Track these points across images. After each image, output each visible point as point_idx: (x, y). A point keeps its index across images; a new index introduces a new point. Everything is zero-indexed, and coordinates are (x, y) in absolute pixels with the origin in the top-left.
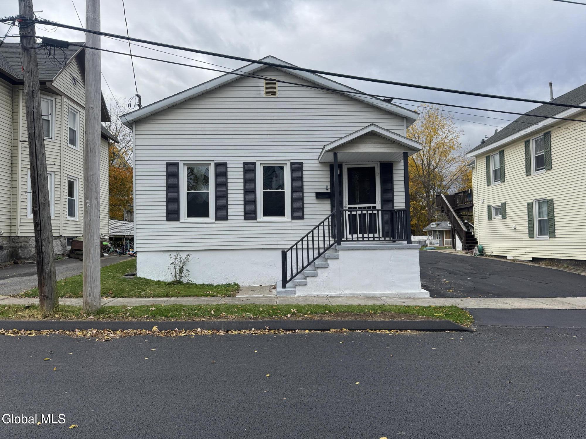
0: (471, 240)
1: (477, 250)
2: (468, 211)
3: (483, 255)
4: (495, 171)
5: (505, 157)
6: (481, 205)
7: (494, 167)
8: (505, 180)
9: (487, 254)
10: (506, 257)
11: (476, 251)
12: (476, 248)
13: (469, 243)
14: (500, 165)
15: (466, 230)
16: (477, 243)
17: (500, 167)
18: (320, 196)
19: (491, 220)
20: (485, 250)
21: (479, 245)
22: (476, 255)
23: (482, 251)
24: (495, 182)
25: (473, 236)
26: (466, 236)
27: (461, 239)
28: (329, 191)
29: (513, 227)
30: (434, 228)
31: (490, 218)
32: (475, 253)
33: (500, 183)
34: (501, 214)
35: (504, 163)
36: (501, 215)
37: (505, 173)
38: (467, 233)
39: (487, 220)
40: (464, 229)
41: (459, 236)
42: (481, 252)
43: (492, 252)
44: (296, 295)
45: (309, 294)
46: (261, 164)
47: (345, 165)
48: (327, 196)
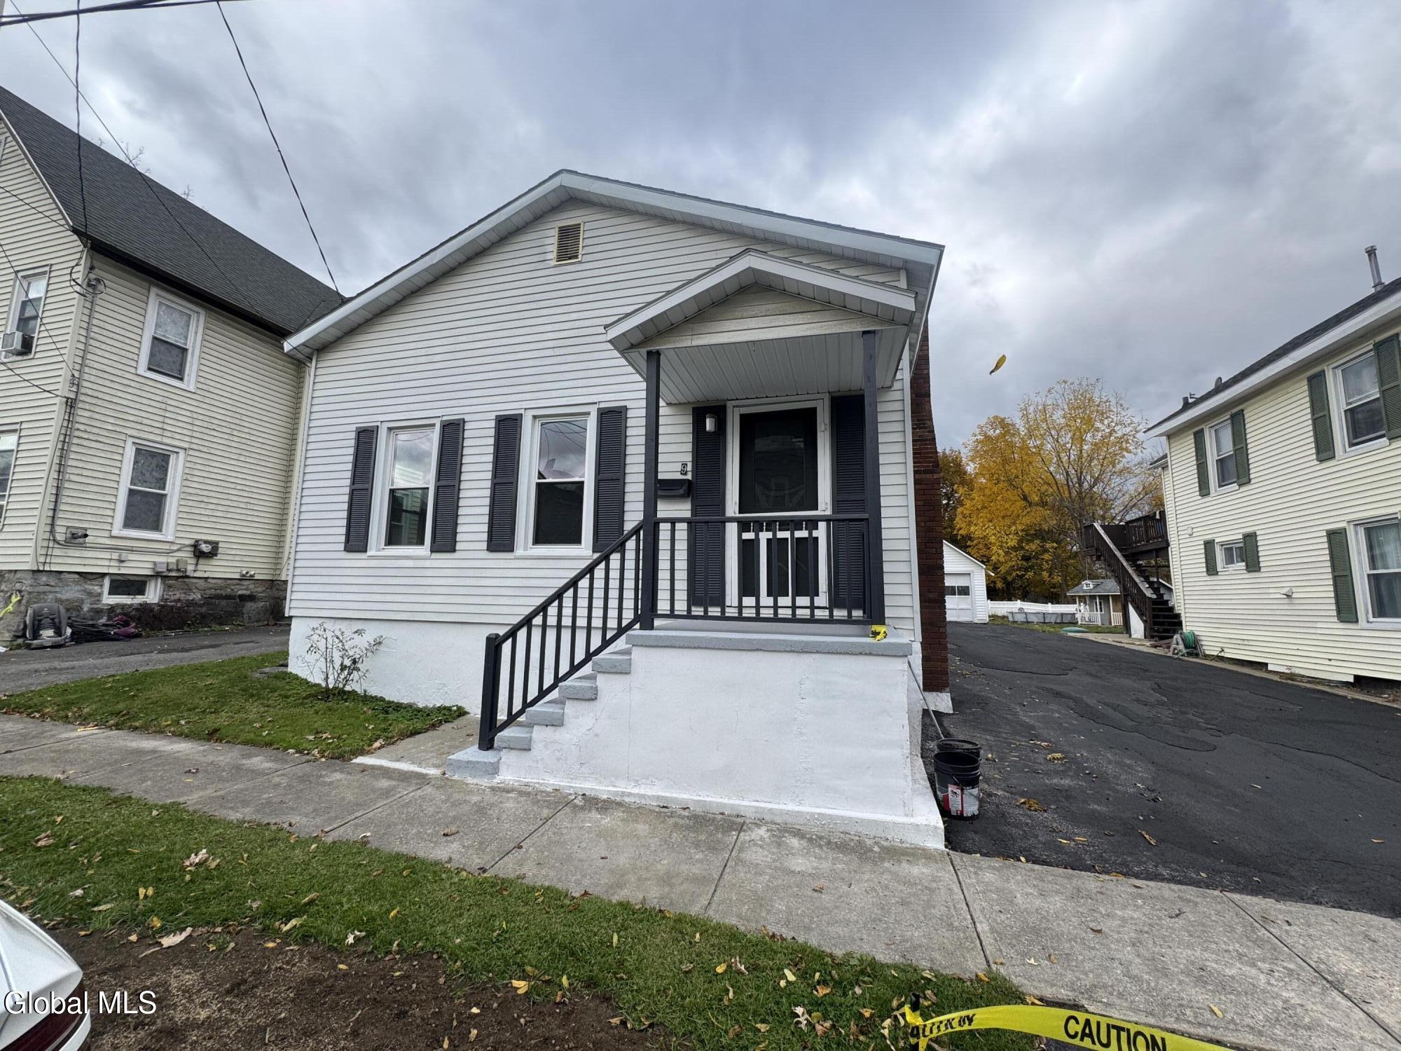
0: (1165, 617)
1: (1180, 641)
2: (1157, 557)
3: (1197, 655)
4: (1221, 463)
5: (1247, 426)
6: (1188, 540)
7: (1218, 453)
8: (1250, 480)
9: (1207, 652)
10: (1266, 664)
11: (1177, 642)
12: (1177, 637)
13: (1162, 624)
14: (1234, 445)
15: (1154, 596)
16: (1180, 624)
17: (1235, 451)
19: (1217, 573)
20: (1203, 643)
21: (1184, 631)
22: (1177, 654)
23: (1193, 646)
24: (1220, 486)
25: (1172, 609)
26: (1154, 610)
27: (1141, 614)
28: (689, 477)
29: (1285, 591)
30: (1090, 591)
31: (1211, 569)
32: (1175, 649)
33: (1237, 487)
34: (1243, 561)
35: (1246, 440)
36: (1244, 564)
37: (1250, 462)
38: (1154, 602)
39: (1205, 574)
40: (1149, 593)
41: (1137, 609)
42: (1192, 648)
43: (1223, 651)
44: (498, 779)
45: (535, 781)
46: (535, 417)
47: (734, 407)
48: (681, 491)
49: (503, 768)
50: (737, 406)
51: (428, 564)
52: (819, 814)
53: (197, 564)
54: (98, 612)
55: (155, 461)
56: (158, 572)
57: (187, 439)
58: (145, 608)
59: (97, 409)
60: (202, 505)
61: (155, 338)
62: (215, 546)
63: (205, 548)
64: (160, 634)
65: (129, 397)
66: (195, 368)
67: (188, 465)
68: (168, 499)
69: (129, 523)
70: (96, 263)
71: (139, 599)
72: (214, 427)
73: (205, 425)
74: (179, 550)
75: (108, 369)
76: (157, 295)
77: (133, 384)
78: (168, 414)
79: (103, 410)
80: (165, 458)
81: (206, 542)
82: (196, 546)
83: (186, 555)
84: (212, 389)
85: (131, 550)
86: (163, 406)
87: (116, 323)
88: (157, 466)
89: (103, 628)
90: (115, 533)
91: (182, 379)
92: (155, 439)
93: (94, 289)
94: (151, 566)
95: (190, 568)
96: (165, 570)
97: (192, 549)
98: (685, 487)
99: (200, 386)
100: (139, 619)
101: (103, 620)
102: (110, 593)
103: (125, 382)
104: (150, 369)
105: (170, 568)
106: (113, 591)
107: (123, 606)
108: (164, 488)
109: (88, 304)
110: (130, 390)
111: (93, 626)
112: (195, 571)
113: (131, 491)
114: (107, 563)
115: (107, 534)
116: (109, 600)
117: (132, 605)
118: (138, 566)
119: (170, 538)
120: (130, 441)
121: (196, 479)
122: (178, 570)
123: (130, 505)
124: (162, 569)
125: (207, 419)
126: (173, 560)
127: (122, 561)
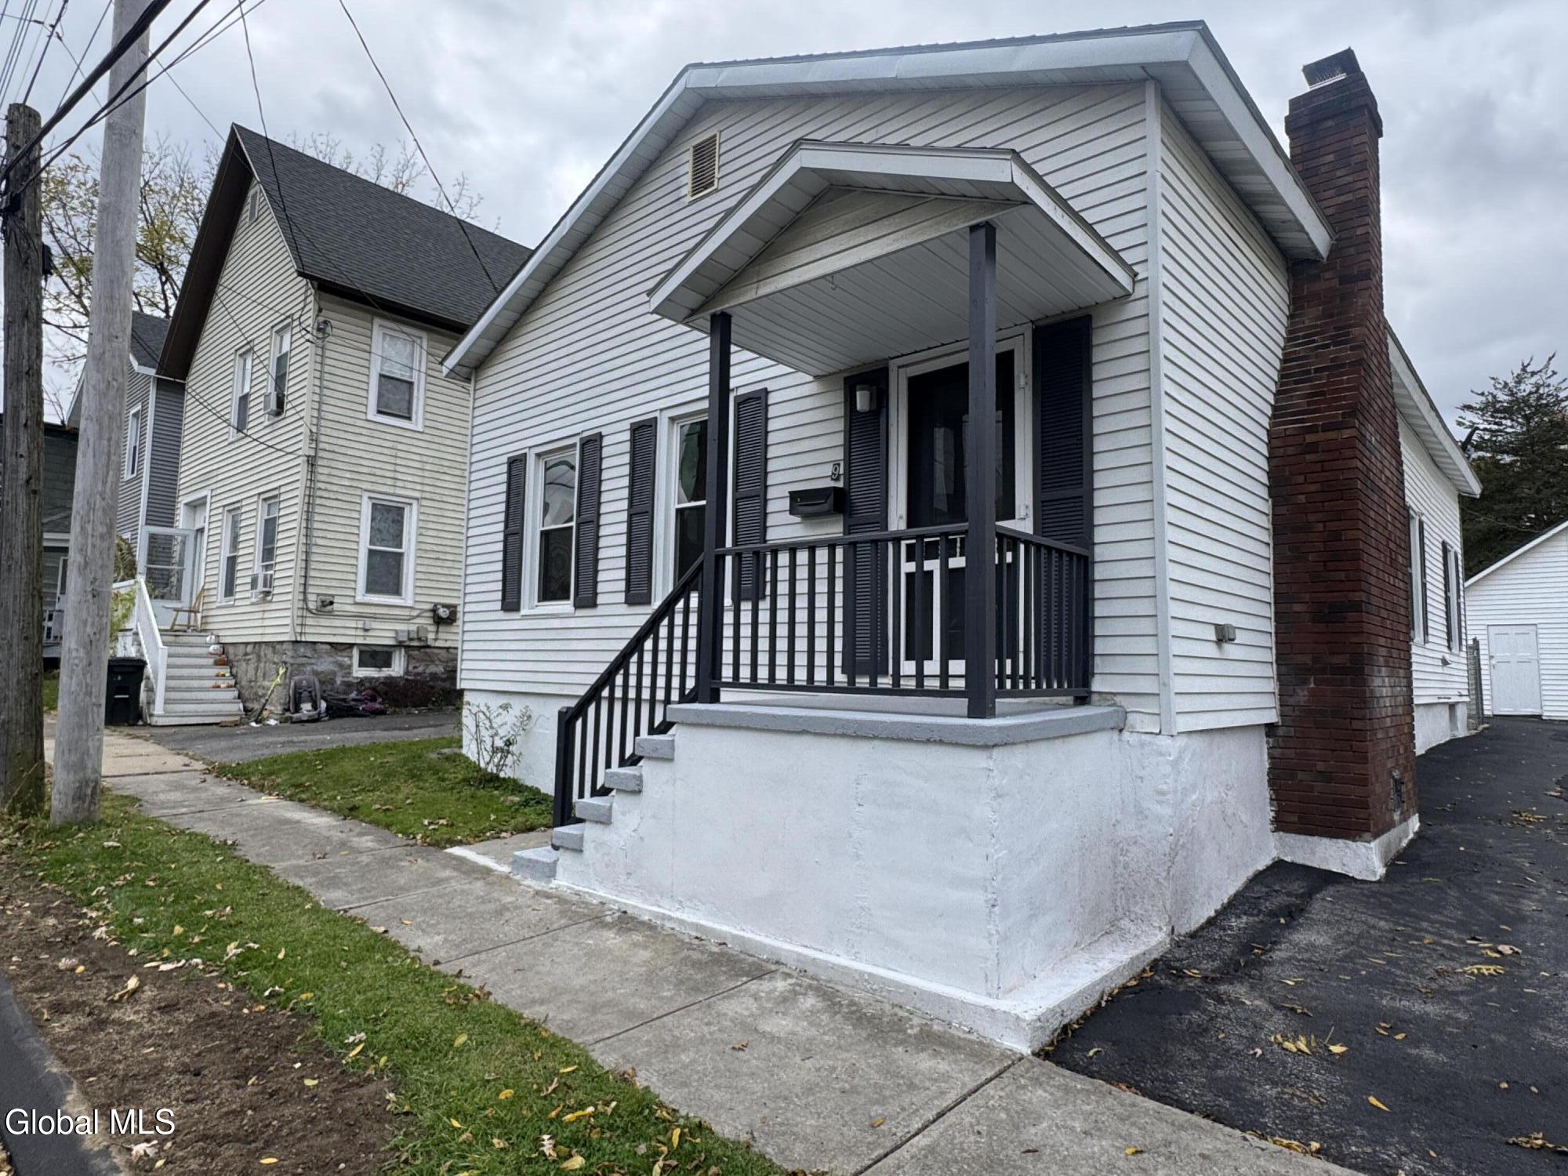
18: (803, 502)
28: (840, 484)
44: (554, 883)
45: (586, 890)
46: (672, 419)
47: (899, 367)
48: (826, 507)
49: (560, 870)
50: (903, 366)
51: (572, 623)
52: (870, 974)
53: (437, 632)
54: (349, 685)
55: (390, 516)
56: (401, 642)
57: (419, 487)
58: (390, 681)
59: (334, 464)
60: (439, 563)
61: (382, 376)
62: (453, 609)
63: (443, 613)
64: (404, 711)
65: (361, 446)
66: (421, 403)
67: (422, 517)
68: (405, 558)
69: (371, 588)
70: (323, 304)
71: (386, 672)
72: (445, 470)
73: (436, 468)
74: (418, 616)
75: (342, 419)
76: (380, 326)
77: (364, 432)
78: (399, 461)
79: (340, 465)
80: (400, 511)
81: (445, 606)
82: (434, 611)
83: (426, 621)
84: (440, 426)
85: (374, 617)
86: (393, 452)
87: (345, 366)
88: (393, 521)
89: (353, 703)
90: (359, 599)
91: (409, 418)
92: (392, 493)
93: (324, 333)
94: (393, 634)
95: (431, 636)
96: (405, 639)
97: (430, 614)
98: (831, 500)
99: (428, 423)
100: (386, 693)
101: (353, 695)
102: (361, 665)
103: (357, 430)
104: (379, 412)
105: (411, 636)
106: (362, 664)
107: (370, 679)
108: (401, 547)
109: (319, 352)
110: (362, 439)
111: (344, 700)
112: (436, 640)
113: (371, 553)
114: (353, 632)
115: (350, 601)
116: (360, 672)
117: (379, 678)
118: (383, 635)
119: (410, 603)
120: (366, 495)
121: (430, 533)
122: (419, 639)
123: (371, 567)
124: (403, 638)
125: (437, 461)
126: (413, 628)
127: (366, 630)
